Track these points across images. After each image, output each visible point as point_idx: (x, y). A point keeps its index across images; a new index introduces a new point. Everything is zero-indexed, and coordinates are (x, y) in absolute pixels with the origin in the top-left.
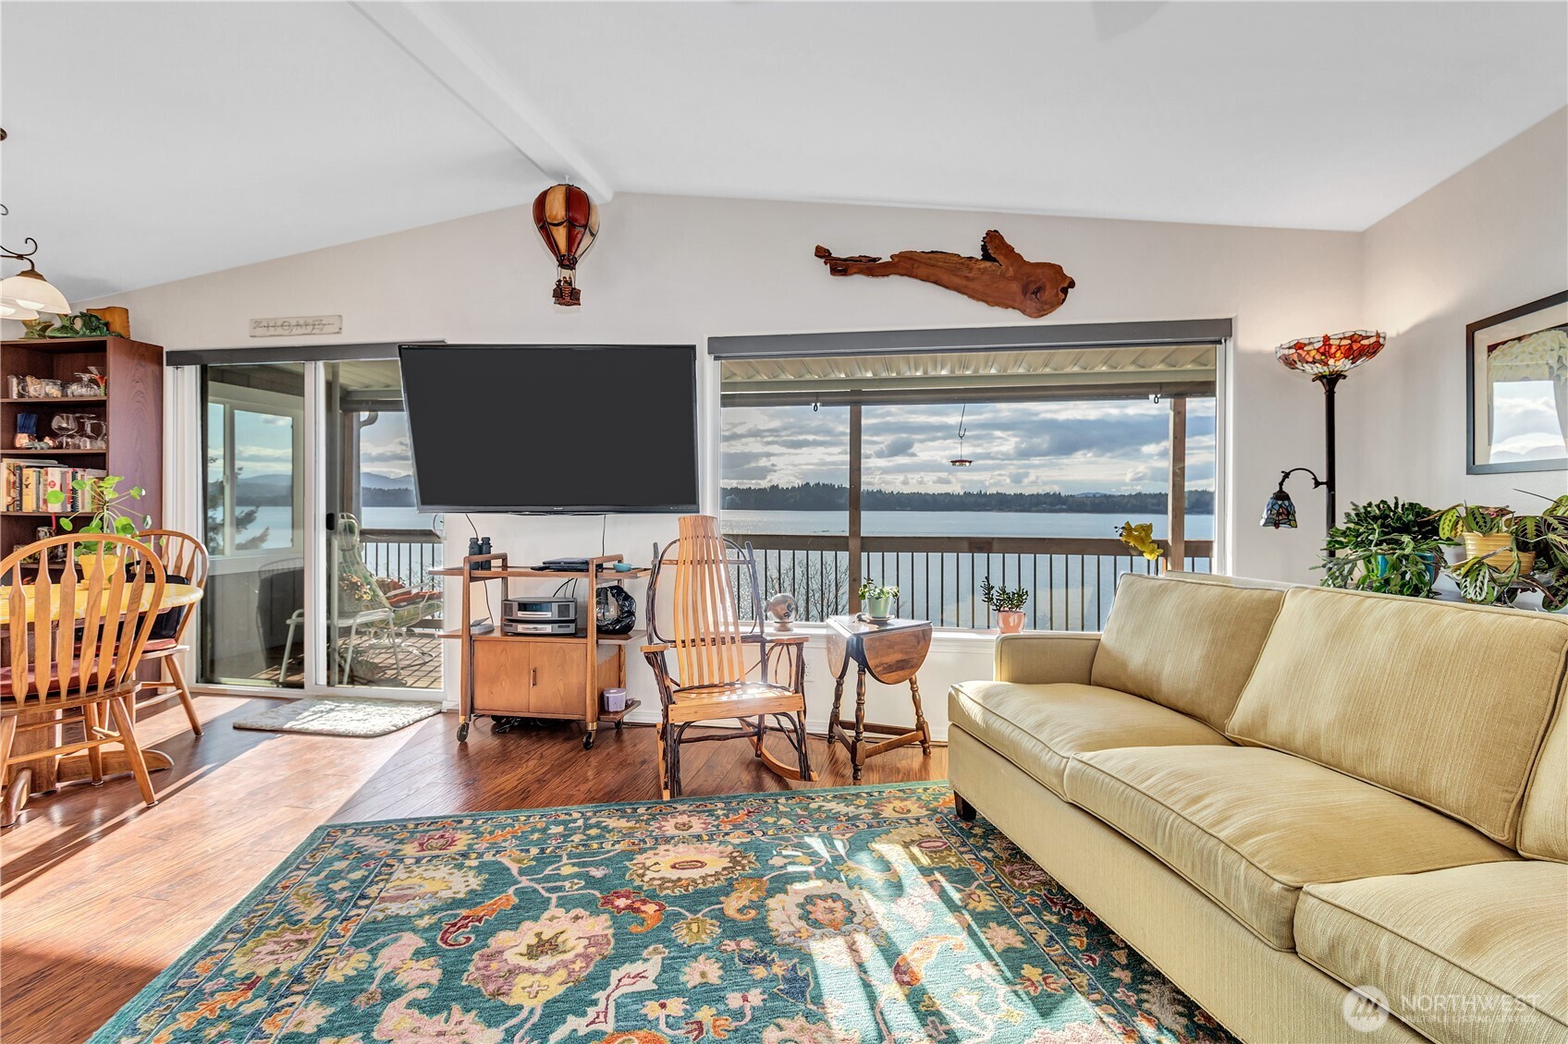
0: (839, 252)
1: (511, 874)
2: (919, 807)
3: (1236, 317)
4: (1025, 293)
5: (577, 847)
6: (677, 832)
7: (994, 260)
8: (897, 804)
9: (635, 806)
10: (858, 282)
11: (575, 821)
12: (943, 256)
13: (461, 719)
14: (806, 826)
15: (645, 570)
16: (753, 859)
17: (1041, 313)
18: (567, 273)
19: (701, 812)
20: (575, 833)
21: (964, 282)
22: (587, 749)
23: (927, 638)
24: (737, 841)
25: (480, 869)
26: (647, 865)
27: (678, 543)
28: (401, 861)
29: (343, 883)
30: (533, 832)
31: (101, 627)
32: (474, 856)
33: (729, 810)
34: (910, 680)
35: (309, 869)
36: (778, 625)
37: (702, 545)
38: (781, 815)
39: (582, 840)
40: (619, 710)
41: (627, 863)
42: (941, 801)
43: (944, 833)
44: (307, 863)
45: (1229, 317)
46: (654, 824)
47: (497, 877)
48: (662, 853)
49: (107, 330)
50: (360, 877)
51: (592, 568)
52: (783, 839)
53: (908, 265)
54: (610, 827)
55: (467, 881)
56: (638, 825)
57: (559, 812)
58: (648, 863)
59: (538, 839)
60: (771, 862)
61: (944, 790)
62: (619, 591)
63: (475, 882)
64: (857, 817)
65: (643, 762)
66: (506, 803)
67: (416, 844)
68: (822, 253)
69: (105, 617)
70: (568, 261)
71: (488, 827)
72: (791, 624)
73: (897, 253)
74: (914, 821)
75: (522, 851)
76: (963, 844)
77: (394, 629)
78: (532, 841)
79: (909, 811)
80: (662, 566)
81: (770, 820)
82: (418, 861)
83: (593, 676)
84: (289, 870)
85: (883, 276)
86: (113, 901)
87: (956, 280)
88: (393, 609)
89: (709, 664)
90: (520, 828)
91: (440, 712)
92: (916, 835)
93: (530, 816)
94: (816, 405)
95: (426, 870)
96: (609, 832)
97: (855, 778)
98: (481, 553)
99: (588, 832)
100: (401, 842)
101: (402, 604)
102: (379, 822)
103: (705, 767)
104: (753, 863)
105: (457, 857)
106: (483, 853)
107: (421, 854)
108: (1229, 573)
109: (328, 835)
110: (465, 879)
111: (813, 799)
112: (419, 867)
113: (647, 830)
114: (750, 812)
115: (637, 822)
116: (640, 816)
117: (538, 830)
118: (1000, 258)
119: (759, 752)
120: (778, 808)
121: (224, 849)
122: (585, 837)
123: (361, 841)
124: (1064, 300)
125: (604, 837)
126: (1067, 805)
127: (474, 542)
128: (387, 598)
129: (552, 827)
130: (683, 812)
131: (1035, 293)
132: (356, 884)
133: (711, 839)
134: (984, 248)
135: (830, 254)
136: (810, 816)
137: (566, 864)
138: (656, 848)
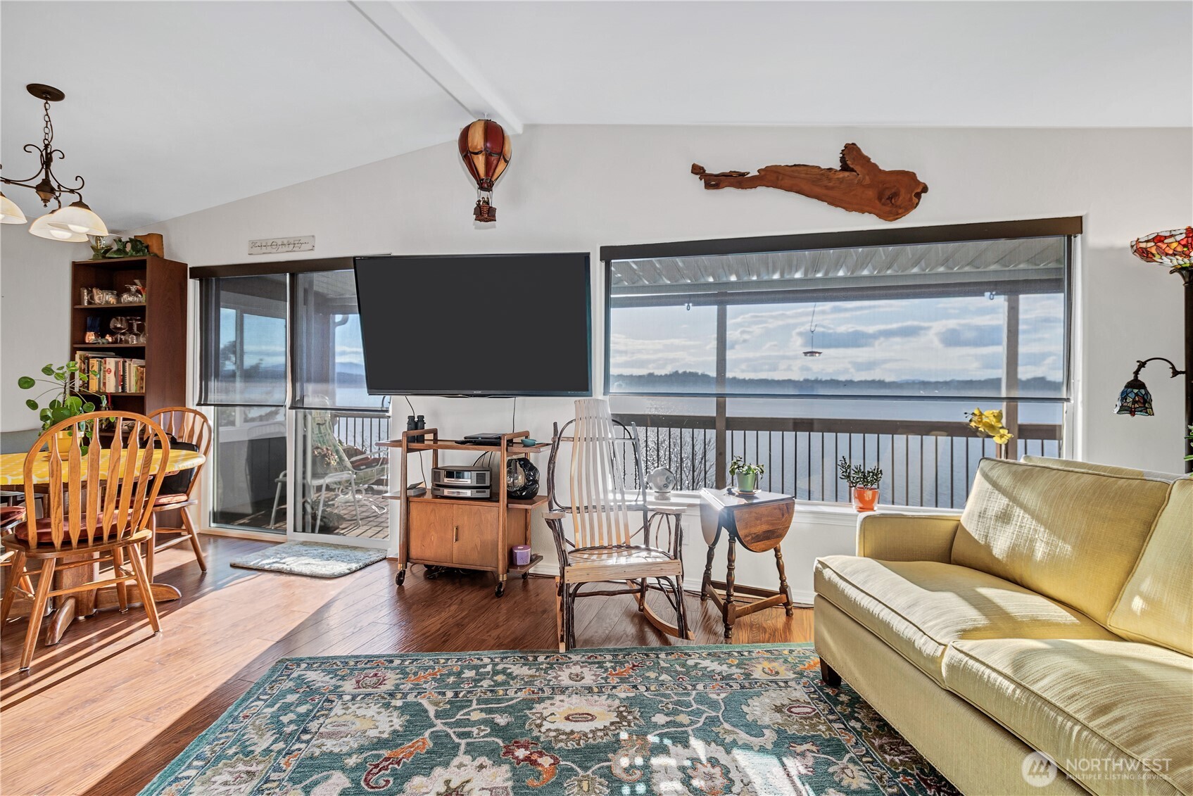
0: (712, 169)
1: (428, 717)
2: (786, 670)
3: (1087, 215)
4: (880, 198)
5: (485, 693)
6: (571, 683)
7: (852, 170)
8: (766, 665)
9: (537, 655)
10: (729, 195)
11: (485, 666)
12: (805, 168)
13: (400, 567)
14: (684, 683)
15: (547, 445)
16: (638, 715)
17: (895, 216)
18: (485, 194)
19: (592, 663)
20: (485, 679)
21: (824, 191)
22: (499, 597)
23: (790, 511)
24: (623, 695)
25: (403, 709)
26: (544, 715)
27: (574, 423)
28: (340, 697)
29: (292, 716)
30: (449, 675)
31: (120, 486)
32: (399, 696)
33: (616, 663)
34: (775, 549)
35: (268, 699)
36: (657, 494)
37: (594, 424)
38: (662, 670)
39: (490, 686)
40: (525, 564)
41: (527, 712)
42: (807, 665)
43: (812, 699)
44: (266, 694)
45: (1079, 215)
46: (552, 673)
47: (416, 717)
48: (558, 703)
49: (148, 251)
50: (305, 711)
51: (504, 443)
52: (664, 695)
53: (774, 177)
54: (514, 675)
55: (392, 721)
56: (537, 674)
57: (471, 656)
58: (546, 713)
59: (454, 682)
60: (654, 719)
61: (808, 653)
62: (525, 463)
63: (398, 722)
64: (729, 677)
65: (544, 612)
66: (430, 644)
67: (354, 681)
68: (697, 170)
69: (122, 479)
70: (485, 184)
71: (413, 668)
72: (669, 494)
73: (764, 168)
74: (782, 684)
75: (439, 693)
76: (832, 712)
77: (355, 487)
78: (448, 684)
79: (777, 673)
80: (561, 442)
81: (652, 675)
82: (354, 698)
83: (504, 534)
84: (251, 700)
85: (751, 188)
86: (114, 720)
87: (818, 190)
88: (355, 471)
89: (599, 529)
90: (439, 670)
91: (385, 559)
92: (786, 699)
93: (448, 659)
94: (688, 306)
95: (359, 708)
96: (513, 679)
97: (727, 636)
98: (416, 429)
99: (495, 678)
100: (343, 678)
101: (362, 467)
102: (328, 657)
103: (596, 618)
104: (638, 719)
105: (386, 696)
106: (408, 694)
107: (357, 691)
108: (1079, 458)
109: (286, 668)
110: (390, 719)
111: (690, 656)
112: (353, 704)
113: (545, 679)
114: (634, 666)
115: (537, 670)
116: (539, 664)
117: (454, 674)
118: (857, 168)
119: (642, 607)
120: (659, 663)
121: (206, 675)
122: (493, 683)
123: (311, 675)
124: (917, 204)
125: (509, 683)
126: (945, 692)
127: (411, 418)
128: (351, 463)
129: (466, 671)
130: (576, 663)
131: (890, 198)
132: (302, 718)
133: (600, 692)
134: (843, 160)
135: (704, 171)
136: (687, 673)
137: (475, 710)
138: (553, 698)
